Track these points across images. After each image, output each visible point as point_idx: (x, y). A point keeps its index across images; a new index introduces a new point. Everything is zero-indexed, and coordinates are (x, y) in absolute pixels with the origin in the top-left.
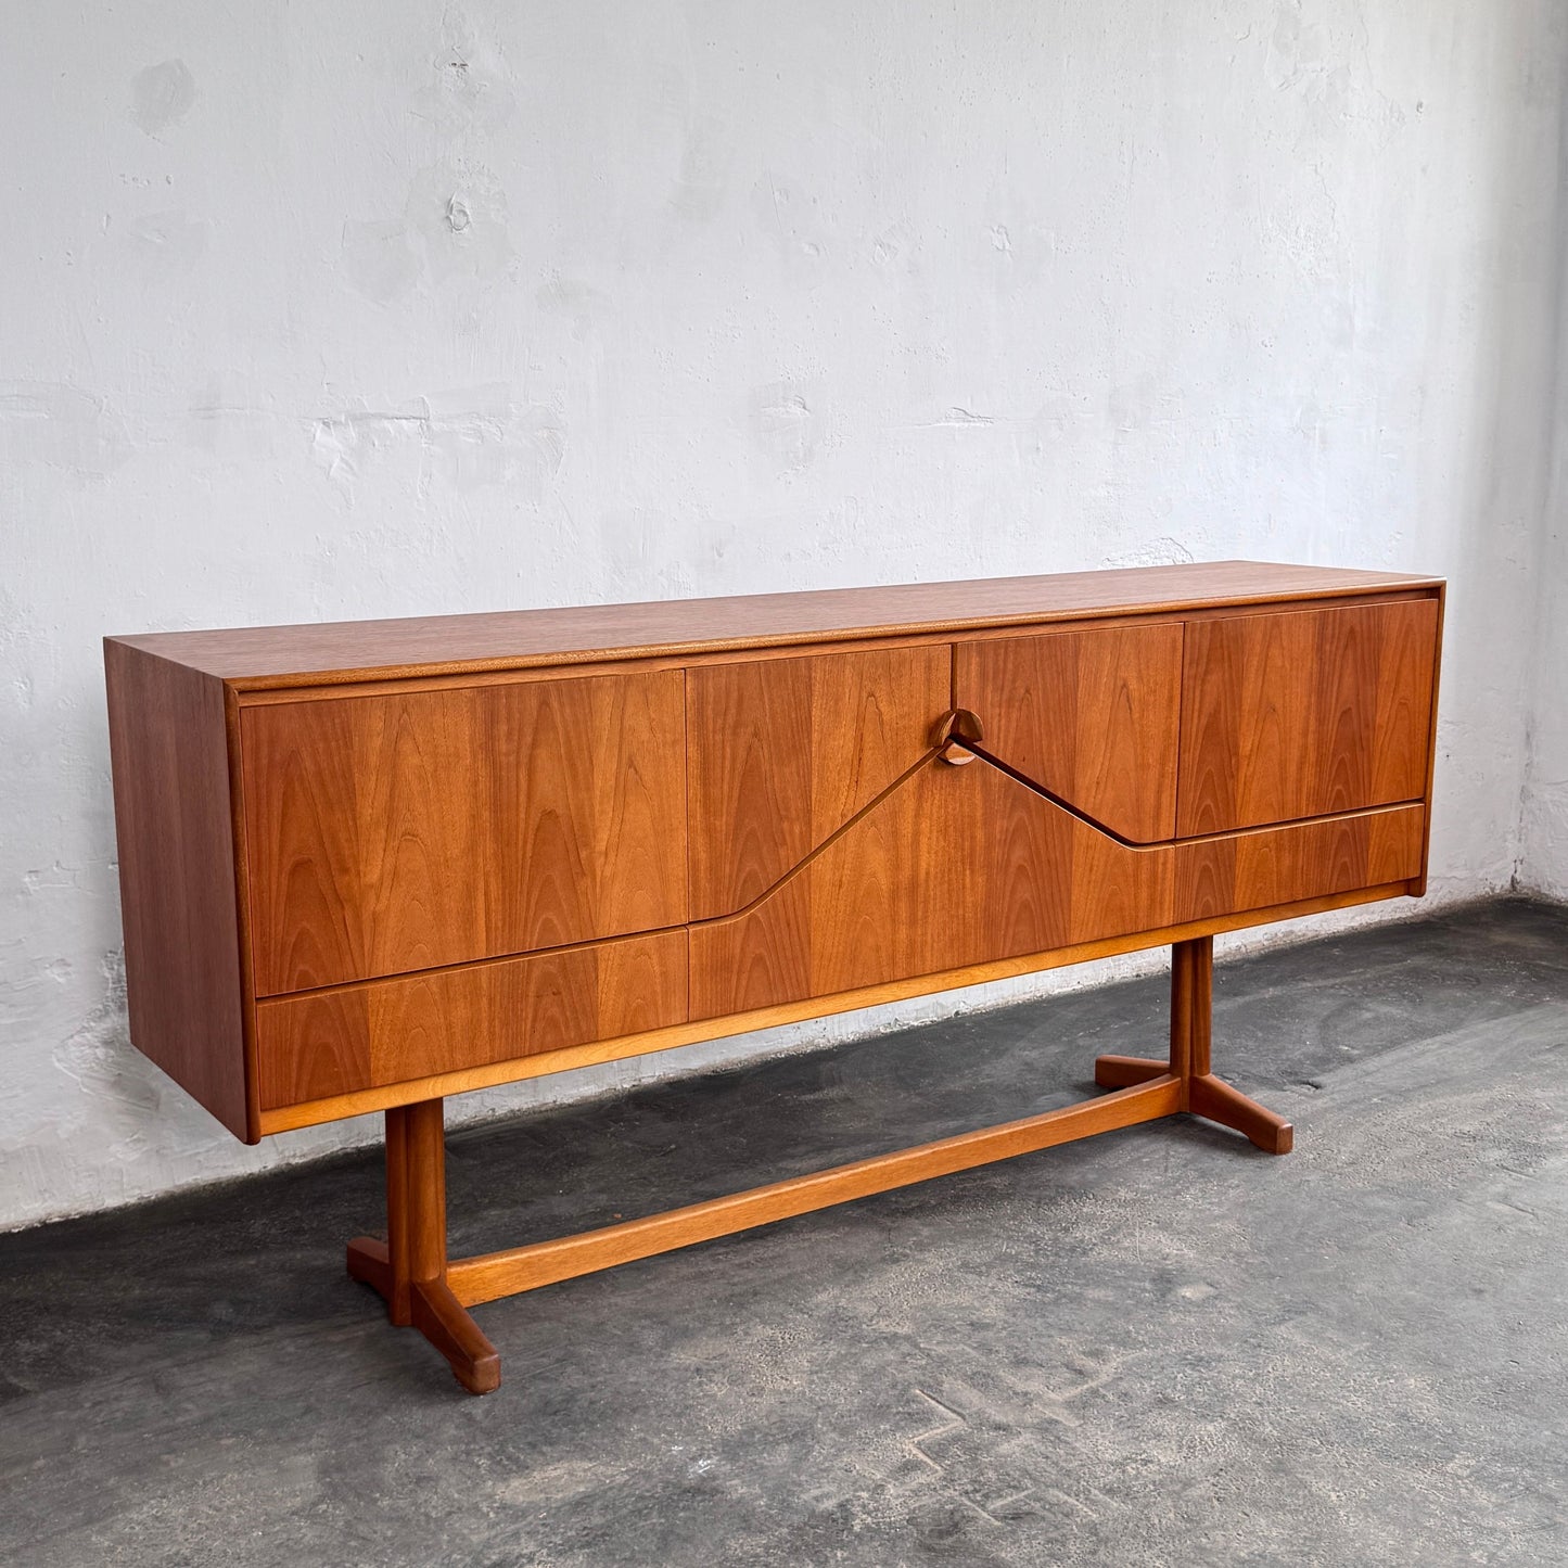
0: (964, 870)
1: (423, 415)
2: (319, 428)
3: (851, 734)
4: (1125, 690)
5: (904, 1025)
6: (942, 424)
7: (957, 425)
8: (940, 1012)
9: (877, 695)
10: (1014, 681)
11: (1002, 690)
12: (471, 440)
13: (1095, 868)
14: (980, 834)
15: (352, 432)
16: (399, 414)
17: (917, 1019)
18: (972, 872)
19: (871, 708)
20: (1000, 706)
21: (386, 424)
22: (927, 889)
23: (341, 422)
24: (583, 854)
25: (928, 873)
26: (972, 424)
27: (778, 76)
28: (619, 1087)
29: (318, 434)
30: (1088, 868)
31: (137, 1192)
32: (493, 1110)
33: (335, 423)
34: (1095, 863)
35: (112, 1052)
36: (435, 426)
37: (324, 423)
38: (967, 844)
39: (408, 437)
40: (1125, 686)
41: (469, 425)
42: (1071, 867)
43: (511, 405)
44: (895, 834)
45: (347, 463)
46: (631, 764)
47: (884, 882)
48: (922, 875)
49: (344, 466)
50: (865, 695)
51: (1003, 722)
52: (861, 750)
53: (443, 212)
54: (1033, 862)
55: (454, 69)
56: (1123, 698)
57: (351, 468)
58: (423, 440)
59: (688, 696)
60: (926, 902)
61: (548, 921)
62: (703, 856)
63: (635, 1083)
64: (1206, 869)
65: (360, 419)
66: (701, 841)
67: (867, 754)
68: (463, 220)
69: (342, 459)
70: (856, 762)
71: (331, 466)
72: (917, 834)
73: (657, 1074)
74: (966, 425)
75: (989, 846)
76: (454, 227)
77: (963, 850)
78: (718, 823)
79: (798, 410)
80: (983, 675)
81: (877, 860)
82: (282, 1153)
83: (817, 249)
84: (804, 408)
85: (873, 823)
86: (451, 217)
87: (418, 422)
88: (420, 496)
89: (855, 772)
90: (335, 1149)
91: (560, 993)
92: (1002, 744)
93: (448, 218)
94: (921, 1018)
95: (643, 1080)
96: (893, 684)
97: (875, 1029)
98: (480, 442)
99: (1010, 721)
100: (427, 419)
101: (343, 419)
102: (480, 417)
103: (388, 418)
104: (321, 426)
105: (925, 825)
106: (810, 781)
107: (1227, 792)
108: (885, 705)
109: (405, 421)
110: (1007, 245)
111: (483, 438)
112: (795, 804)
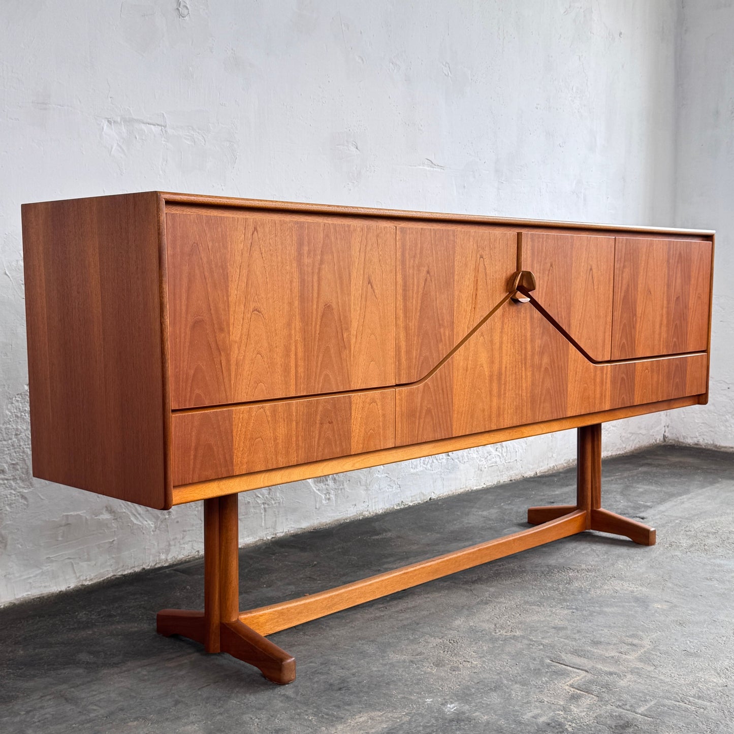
0: (522, 367)
1: (163, 124)
2: (105, 124)
3: (472, 279)
4: (591, 272)
5: (406, 505)
6: (421, 167)
7: (428, 168)
8: (422, 498)
9: (484, 257)
10: (545, 259)
11: (540, 262)
12: (188, 142)
13: (578, 373)
14: (529, 347)
15: (124, 129)
16: (150, 121)
17: (411, 502)
18: (526, 369)
19: (482, 265)
20: (540, 273)
21: (143, 126)
22: (506, 377)
23: (118, 122)
24: (345, 336)
25: (506, 367)
26: (435, 169)
28: (265, 539)
29: (105, 128)
30: (575, 372)
32: (198, 551)
33: (114, 122)
34: (578, 370)
36: (170, 131)
37: (108, 121)
38: (523, 352)
39: (155, 136)
40: (591, 269)
41: (188, 134)
42: (568, 371)
43: (210, 124)
44: (492, 341)
45: (121, 147)
46: (369, 282)
47: (486, 370)
48: (504, 369)
49: (119, 149)
50: (478, 256)
51: (541, 282)
52: (477, 289)
53: (175, 6)
54: (551, 366)
56: (591, 277)
57: (123, 150)
58: (163, 139)
59: (397, 243)
60: (505, 384)
61: (327, 375)
62: (403, 344)
63: (274, 536)
64: (623, 379)
65: (129, 121)
66: (402, 335)
67: (479, 292)
68: (185, 12)
69: (118, 145)
70: (474, 296)
71: (112, 148)
72: (501, 343)
73: (285, 531)
74: (432, 169)
75: (533, 355)
76: (181, 15)
77: (522, 356)
78: (410, 324)
79: (353, 149)
80: (533, 252)
81: (483, 358)
82: (78, 578)
83: (362, 60)
84: (357, 148)
85: (482, 335)
86: (180, 9)
87: (160, 128)
88: (161, 172)
89: (474, 302)
90: (109, 576)
91: (332, 422)
92: (540, 295)
93: (178, 9)
94: (414, 501)
95: (278, 535)
96: (491, 252)
97: (392, 507)
98: (193, 144)
99: (544, 282)
100: (165, 127)
101: (119, 120)
102: (193, 129)
103: (144, 123)
104: (107, 122)
105: (505, 338)
106: (454, 305)
107: (632, 336)
108: (488, 263)
109: (153, 126)
110: (450, 73)
111: (195, 142)
112: (446, 317)
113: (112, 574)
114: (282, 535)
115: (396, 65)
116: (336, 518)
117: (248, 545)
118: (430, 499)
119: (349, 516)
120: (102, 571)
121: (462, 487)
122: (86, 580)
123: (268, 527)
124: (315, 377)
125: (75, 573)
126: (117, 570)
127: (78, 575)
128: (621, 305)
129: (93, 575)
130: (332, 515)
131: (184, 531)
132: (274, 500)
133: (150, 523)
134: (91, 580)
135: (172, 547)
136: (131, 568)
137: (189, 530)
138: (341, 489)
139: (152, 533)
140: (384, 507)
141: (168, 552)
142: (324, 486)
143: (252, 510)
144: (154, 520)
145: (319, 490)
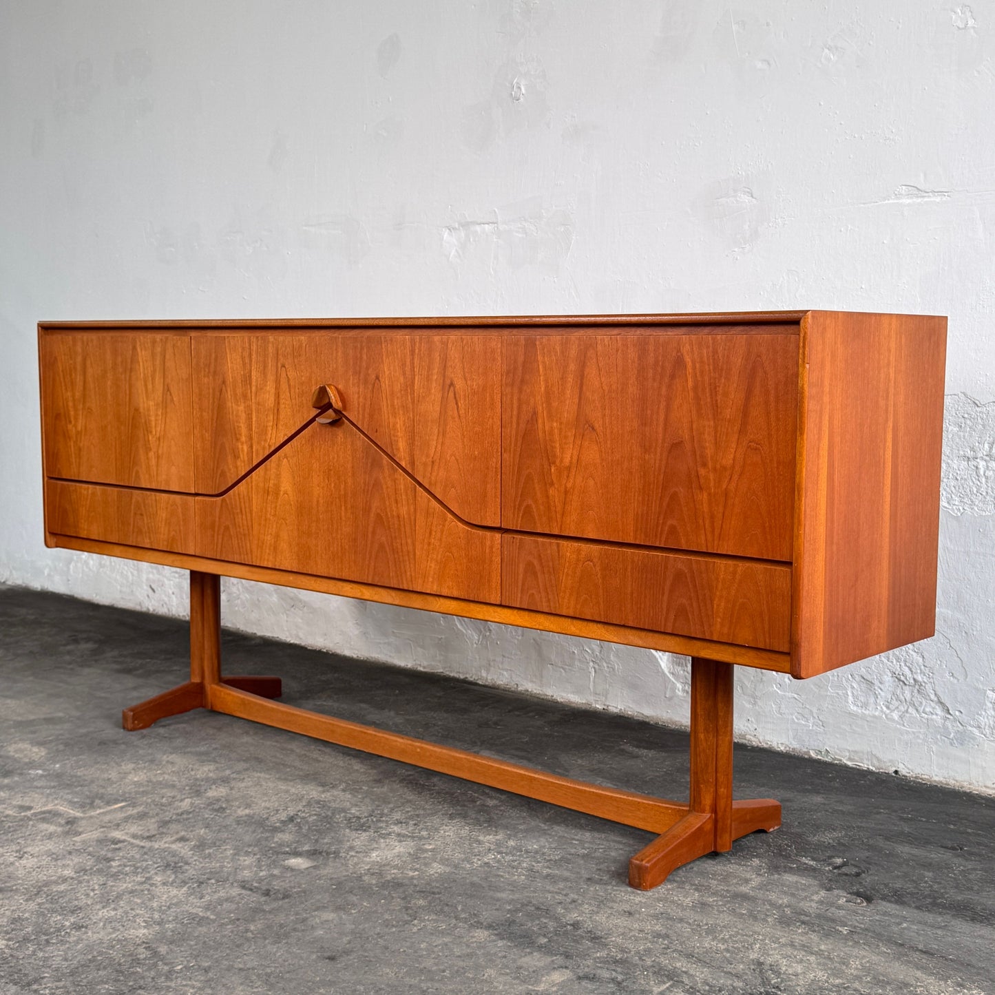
0: (341, 506)
1: (496, 221)
2: (446, 235)
3: (273, 391)
4: (452, 388)
5: (835, 759)
6: (891, 201)
7: (909, 201)
8: (876, 763)
9: (287, 367)
10: (367, 368)
11: (360, 372)
12: (520, 235)
13: (434, 533)
14: (350, 482)
15: (462, 234)
16: (484, 221)
17: (850, 759)
18: (346, 509)
19: (284, 375)
20: (358, 387)
21: (478, 228)
23: (456, 228)
24: (150, 438)
25: (318, 501)
26: (926, 199)
28: (594, 705)
30: (428, 531)
32: (517, 685)
33: (453, 228)
34: (434, 528)
36: (501, 228)
38: (342, 486)
39: (488, 235)
40: (452, 384)
41: (520, 226)
42: (415, 527)
43: (543, 211)
44: (299, 467)
45: (458, 253)
46: (168, 390)
47: (293, 499)
48: (315, 503)
49: (457, 255)
50: (280, 366)
51: (361, 399)
52: (279, 403)
53: (510, 90)
54: (388, 514)
56: (451, 395)
57: (460, 256)
58: (495, 237)
59: (193, 353)
62: (200, 453)
63: (605, 708)
65: (466, 225)
66: (199, 445)
67: (281, 407)
68: (519, 94)
69: (456, 250)
70: (276, 411)
71: (450, 255)
73: (620, 707)
74: (919, 200)
75: (358, 493)
76: (515, 99)
77: (340, 490)
78: (207, 435)
79: (746, 199)
80: (348, 361)
81: (288, 482)
82: (415, 660)
83: (769, 64)
84: (752, 196)
85: (286, 456)
86: (514, 93)
87: (493, 225)
88: (492, 272)
89: (275, 417)
90: (439, 671)
92: (361, 416)
93: (512, 93)
94: (854, 760)
95: (609, 708)
96: (296, 361)
97: (805, 750)
98: (524, 236)
99: (365, 399)
100: (498, 223)
101: (457, 226)
102: (525, 220)
103: (478, 224)
104: (448, 230)
105: (315, 465)
106: (252, 419)
107: (548, 497)
108: (292, 374)
109: (487, 225)
110: (971, 22)
111: (526, 233)
112: (244, 430)
113: (441, 671)
114: (615, 710)
115: (837, 48)
117: (572, 702)
118: (896, 772)
120: (432, 663)
122: (420, 665)
123: (598, 693)
124: (129, 472)
125: (412, 654)
126: (445, 668)
127: (414, 657)
128: (519, 444)
129: (425, 663)
131: (504, 656)
132: (606, 662)
133: (474, 634)
134: (424, 667)
135: (492, 669)
136: (457, 672)
137: (508, 658)
139: (475, 645)
140: (787, 743)
141: (488, 671)
142: (682, 672)
143: (577, 663)
144: (478, 633)
145: (673, 674)
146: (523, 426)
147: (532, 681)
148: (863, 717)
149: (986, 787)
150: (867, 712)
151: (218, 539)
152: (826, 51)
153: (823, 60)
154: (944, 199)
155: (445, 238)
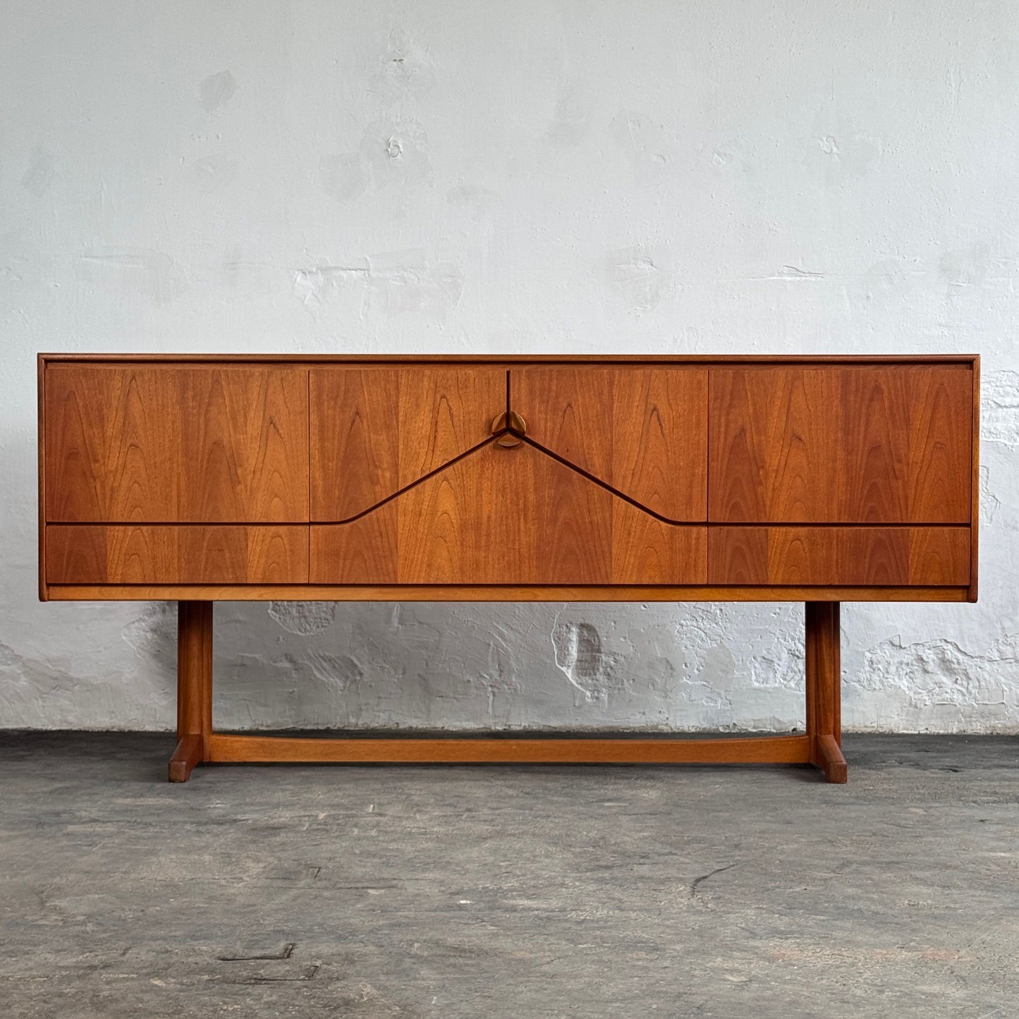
0: (519, 519)
1: (365, 267)
2: (299, 278)
3: (428, 420)
4: (655, 413)
5: (742, 729)
6: (775, 278)
7: (789, 279)
8: (777, 726)
9: (448, 397)
10: (557, 398)
11: (548, 402)
12: (399, 284)
13: (633, 533)
14: (531, 497)
15: (321, 278)
16: (350, 267)
17: (754, 727)
18: (526, 521)
19: (444, 405)
20: (546, 413)
21: (342, 273)
22: (489, 527)
23: (313, 272)
24: (239, 471)
25: (489, 517)
26: (804, 278)
27: (633, 48)
28: (493, 728)
29: (299, 279)
30: (626, 532)
31: (164, 725)
32: (398, 724)
33: (309, 272)
34: (633, 529)
35: (156, 637)
36: (374, 275)
37: (303, 272)
38: (521, 502)
39: (356, 281)
40: (655, 409)
41: (397, 274)
42: (611, 529)
43: (426, 262)
44: (463, 487)
45: (316, 297)
46: (272, 423)
47: (455, 518)
48: (485, 519)
49: (314, 298)
50: (438, 397)
51: (549, 424)
52: (436, 431)
53: (383, 146)
54: (577, 522)
55: (395, 63)
56: (654, 417)
57: (318, 299)
58: (365, 283)
59: (311, 386)
61: (215, 507)
62: (320, 483)
63: (506, 727)
64: (737, 548)
65: (325, 270)
66: (318, 474)
67: (440, 434)
68: (396, 151)
69: (313, 293)
70: (432, 438)
71: (305, 298)
72: (480, 489)
73: (523, 724)
74: (798, 278)
75: (539, 506)
76: (391, 156)
77: (518, 505)
78: (331, 464)
79: (647, 266)
80: (531, 392)
81: (448, 502)
82: (254, 721)
84: (652, 265)
85: (446, 479)
86: (389, 150)
87: (362, 272)
88: (362, 317)
89: (431, 444)
90: (289, 727)
91: (222, 551)
92: (548, 439)
93: (387, 150)
94: (758, 727)
95: (512, 727)
96: (461, 392)
97: (715, 727)
98: (403, 285)
99: (554, 424)
100: (368, 270)
101: (314, 270)
102: (404, 269)
103: (343, 269)
104: (301, 274)
105: (486, 485)
106: (398, 446)
107: (756, 494)
108: (454, 403)
109: (354, 272)
110: (835, 149)
111: (405, 282)
112: (386, 459)
113: (292, 726)
114: (518, 728)
115: (725, 155)
116: (610, 725)
117: (467, 729)
118: (794, 730)
119: (631, 725)
120: (280, 720)
121: (869, 724)
122: (262, 725)
123: (497, 715)
124: (202, 507)
125: (250, 715)
126: (297, 722)
127: (253, 718)
128: (727, 454)
129: (269, 722)
130: (601, 719)
131: (379, 698)
132: (507, 684)
133: (338, 681)
134: (268, 726)
135: (364, 713)
136: (315, 724)
137: (386, 698)
138: (619, 689)
139: (340, 692)
140: (698, 725)
141: (358, 716)
142: (590, 681)
143: (474, 691)
144: (343, 679)
145: (581, 684)
146: (730, 440)
147: (416, 717)
148: (765, 691)
149: (866, 727)
150: (768, 686)
151: (344, 564)
152: (716, 155)
153: (714, 162)
154: (818, 279)
155: (298, 281)
